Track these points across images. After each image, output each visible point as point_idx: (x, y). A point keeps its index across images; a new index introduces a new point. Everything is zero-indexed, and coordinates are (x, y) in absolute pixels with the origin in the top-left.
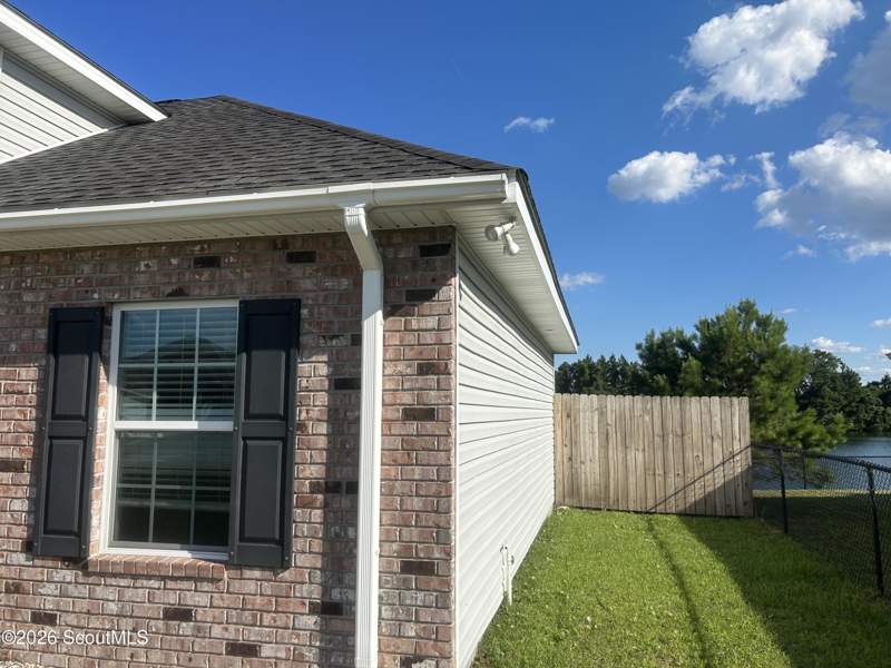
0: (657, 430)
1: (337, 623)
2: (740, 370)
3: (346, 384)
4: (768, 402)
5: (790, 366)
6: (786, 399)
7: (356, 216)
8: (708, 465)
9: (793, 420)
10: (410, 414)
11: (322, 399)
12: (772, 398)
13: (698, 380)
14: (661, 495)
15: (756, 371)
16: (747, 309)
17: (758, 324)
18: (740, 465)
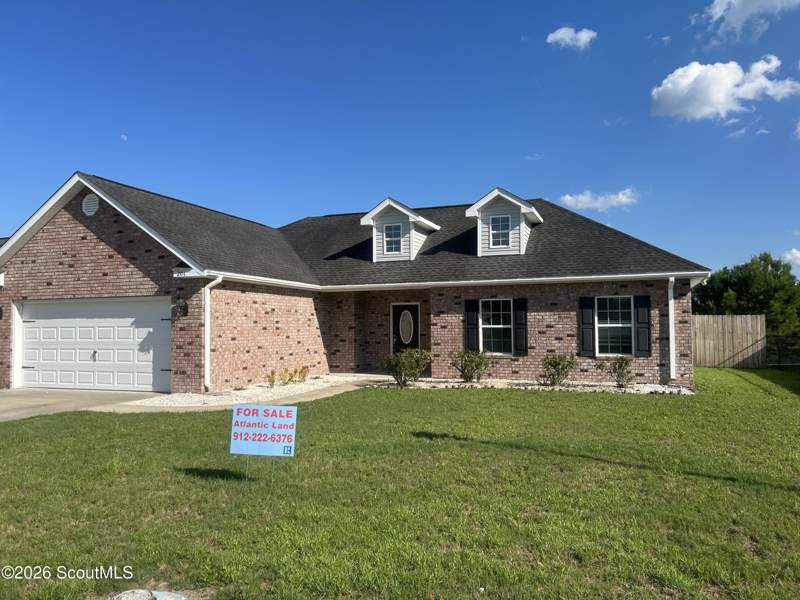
0: (720, 331)
1: (665, 368)
2: (761, 297)
3: (665, 315)
4: (779, 316)
5: (794, 294)
6: (791, 314)
7: (672, 279)
8: (745, 346)
9: (796, 327)
10: (680, 322)
11: (657, 319)
12: (782, 313)
13: (734, 304)
14: (722, 360)
15: (772, 297)
16: (765, 258)
17: (772, 267)
18: (760, 346)
